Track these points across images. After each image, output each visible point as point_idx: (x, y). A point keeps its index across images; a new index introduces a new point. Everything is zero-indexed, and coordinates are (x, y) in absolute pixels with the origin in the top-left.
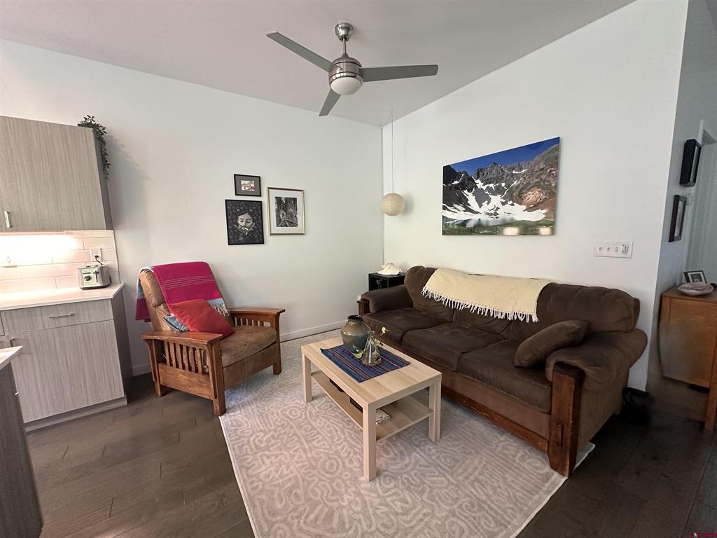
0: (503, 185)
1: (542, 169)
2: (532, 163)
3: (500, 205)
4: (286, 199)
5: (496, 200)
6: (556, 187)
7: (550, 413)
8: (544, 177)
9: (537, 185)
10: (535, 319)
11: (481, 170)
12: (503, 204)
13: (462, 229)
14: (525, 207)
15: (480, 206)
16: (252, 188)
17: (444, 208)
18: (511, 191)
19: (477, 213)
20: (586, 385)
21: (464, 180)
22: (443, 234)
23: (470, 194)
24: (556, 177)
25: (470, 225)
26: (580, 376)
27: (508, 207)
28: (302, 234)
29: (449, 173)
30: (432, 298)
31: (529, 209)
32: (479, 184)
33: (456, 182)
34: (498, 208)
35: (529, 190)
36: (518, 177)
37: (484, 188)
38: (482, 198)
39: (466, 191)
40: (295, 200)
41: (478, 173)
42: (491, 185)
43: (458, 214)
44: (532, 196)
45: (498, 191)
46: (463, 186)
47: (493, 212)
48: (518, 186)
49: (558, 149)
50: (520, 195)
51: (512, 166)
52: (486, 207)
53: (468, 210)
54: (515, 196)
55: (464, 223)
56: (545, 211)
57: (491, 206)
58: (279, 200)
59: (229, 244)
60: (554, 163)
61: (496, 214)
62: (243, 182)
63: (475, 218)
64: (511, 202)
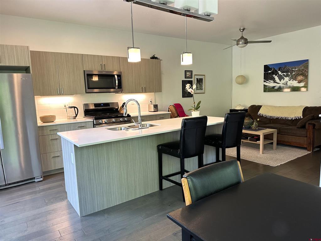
0: (289, 73)
1: (303, 69)
2: (299, 67)
3: (288, 81)
4: (200, 79)
5: (287, 79)
6: (307, 75)
7: (307, 137)
8: (303, 72)
9: (301, 74)
10: (302, 117)
11: (281, 68)
12: (289, 80)
13: (272, 89)
14: (297, 82)
15: (280, 81)
16: (190, 75)
17: (264, 81)
18: (292, 76)
19: (279, 83)
20: (315, 127)
21: (273, 71)
22: (264, 92)
23: (276, 76)
24: (308, 72)
25: (276, 88)
26: (314, 125)
27: (291, 82)
28: (204, 93)
29: (266, 68)
30: (262, 116)
31: (299, 82)
32: (280, 73)
33: (270, 72)
34: (287, 82)
35: (299, 76)
36: (295, 71)
37: (282, 74)
38: (281, 78)
39: (274, 75)
40: (202, 79)
41: (279, 69)
42: (285, 74)
43: (271, 84)
44: (300, 78)
45: (287, 76)
46: (273, 73)
47: (285, 83)
48: (295, 74)
49: (308, 63)
50: (295, 77)
51: (293, 67)
52: (282, 81)
53: (275, 82)
54: (294, 78)
55: (274, 87)
56: (304, 83)
57: (285, 81)
58: (197, 79)
59: (183, 97)
60: (307, 67)
61: (286, 84)
62: (187, 73)
63: (278, 85)
64: (292, 80)
